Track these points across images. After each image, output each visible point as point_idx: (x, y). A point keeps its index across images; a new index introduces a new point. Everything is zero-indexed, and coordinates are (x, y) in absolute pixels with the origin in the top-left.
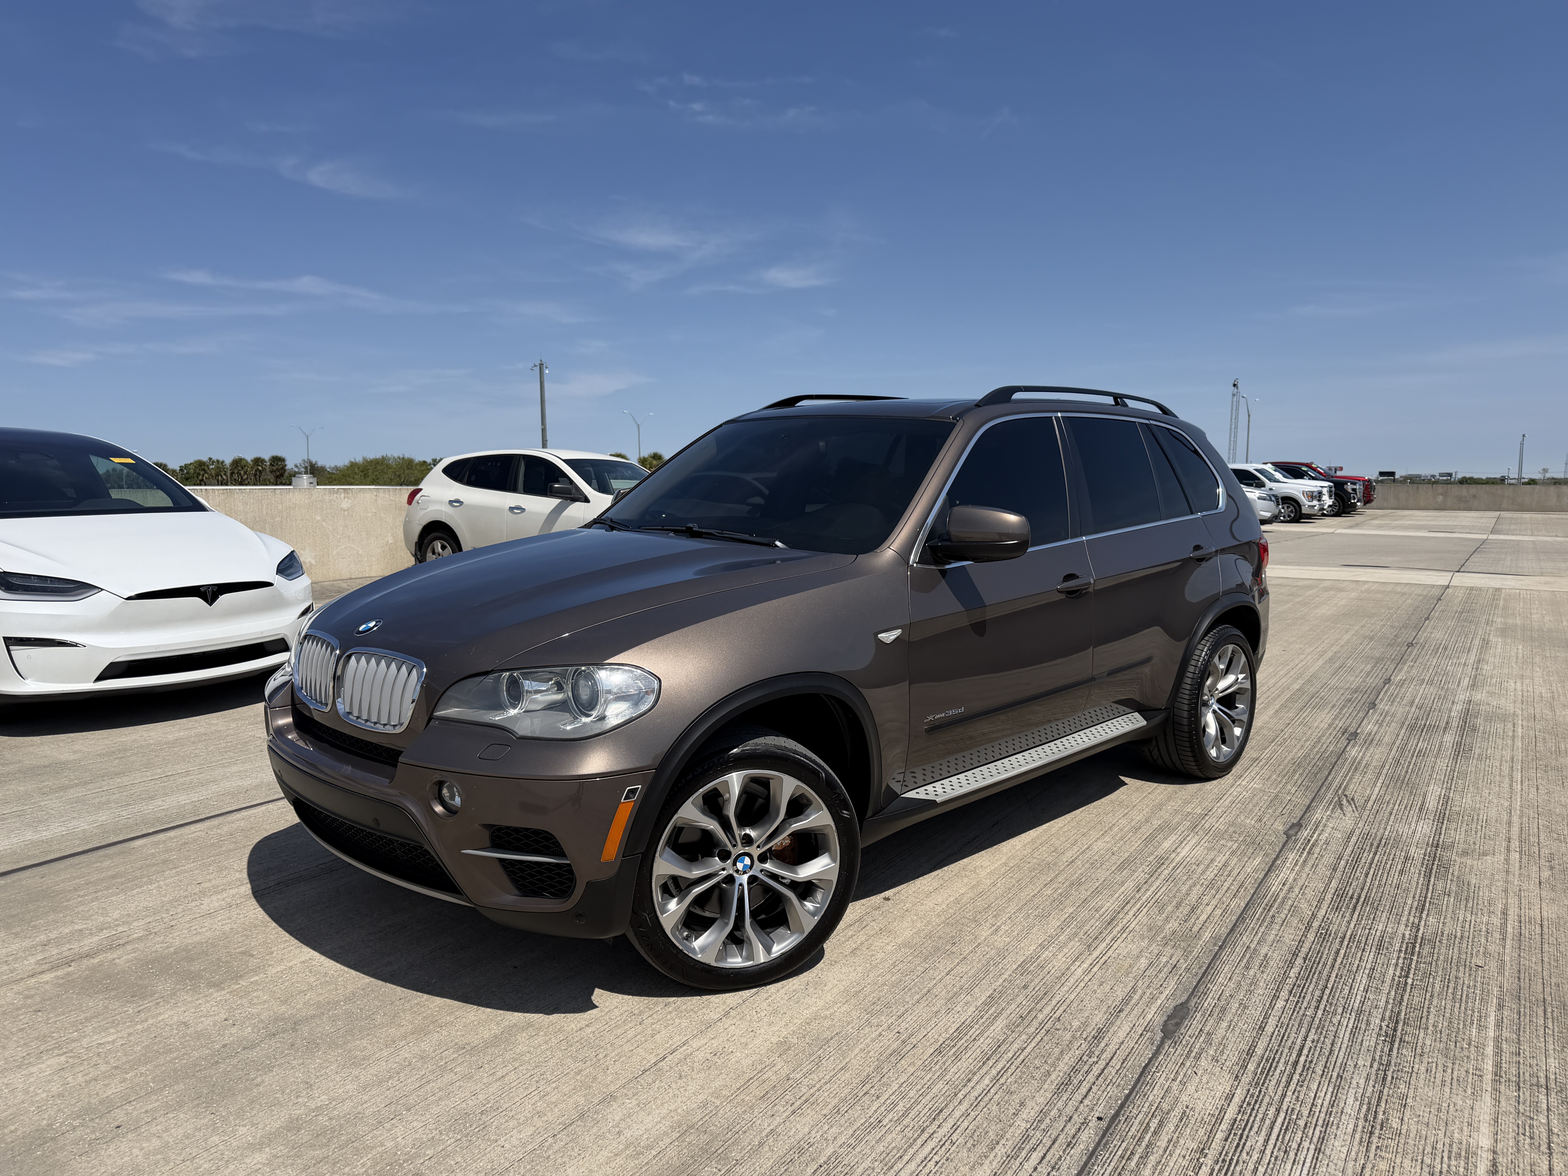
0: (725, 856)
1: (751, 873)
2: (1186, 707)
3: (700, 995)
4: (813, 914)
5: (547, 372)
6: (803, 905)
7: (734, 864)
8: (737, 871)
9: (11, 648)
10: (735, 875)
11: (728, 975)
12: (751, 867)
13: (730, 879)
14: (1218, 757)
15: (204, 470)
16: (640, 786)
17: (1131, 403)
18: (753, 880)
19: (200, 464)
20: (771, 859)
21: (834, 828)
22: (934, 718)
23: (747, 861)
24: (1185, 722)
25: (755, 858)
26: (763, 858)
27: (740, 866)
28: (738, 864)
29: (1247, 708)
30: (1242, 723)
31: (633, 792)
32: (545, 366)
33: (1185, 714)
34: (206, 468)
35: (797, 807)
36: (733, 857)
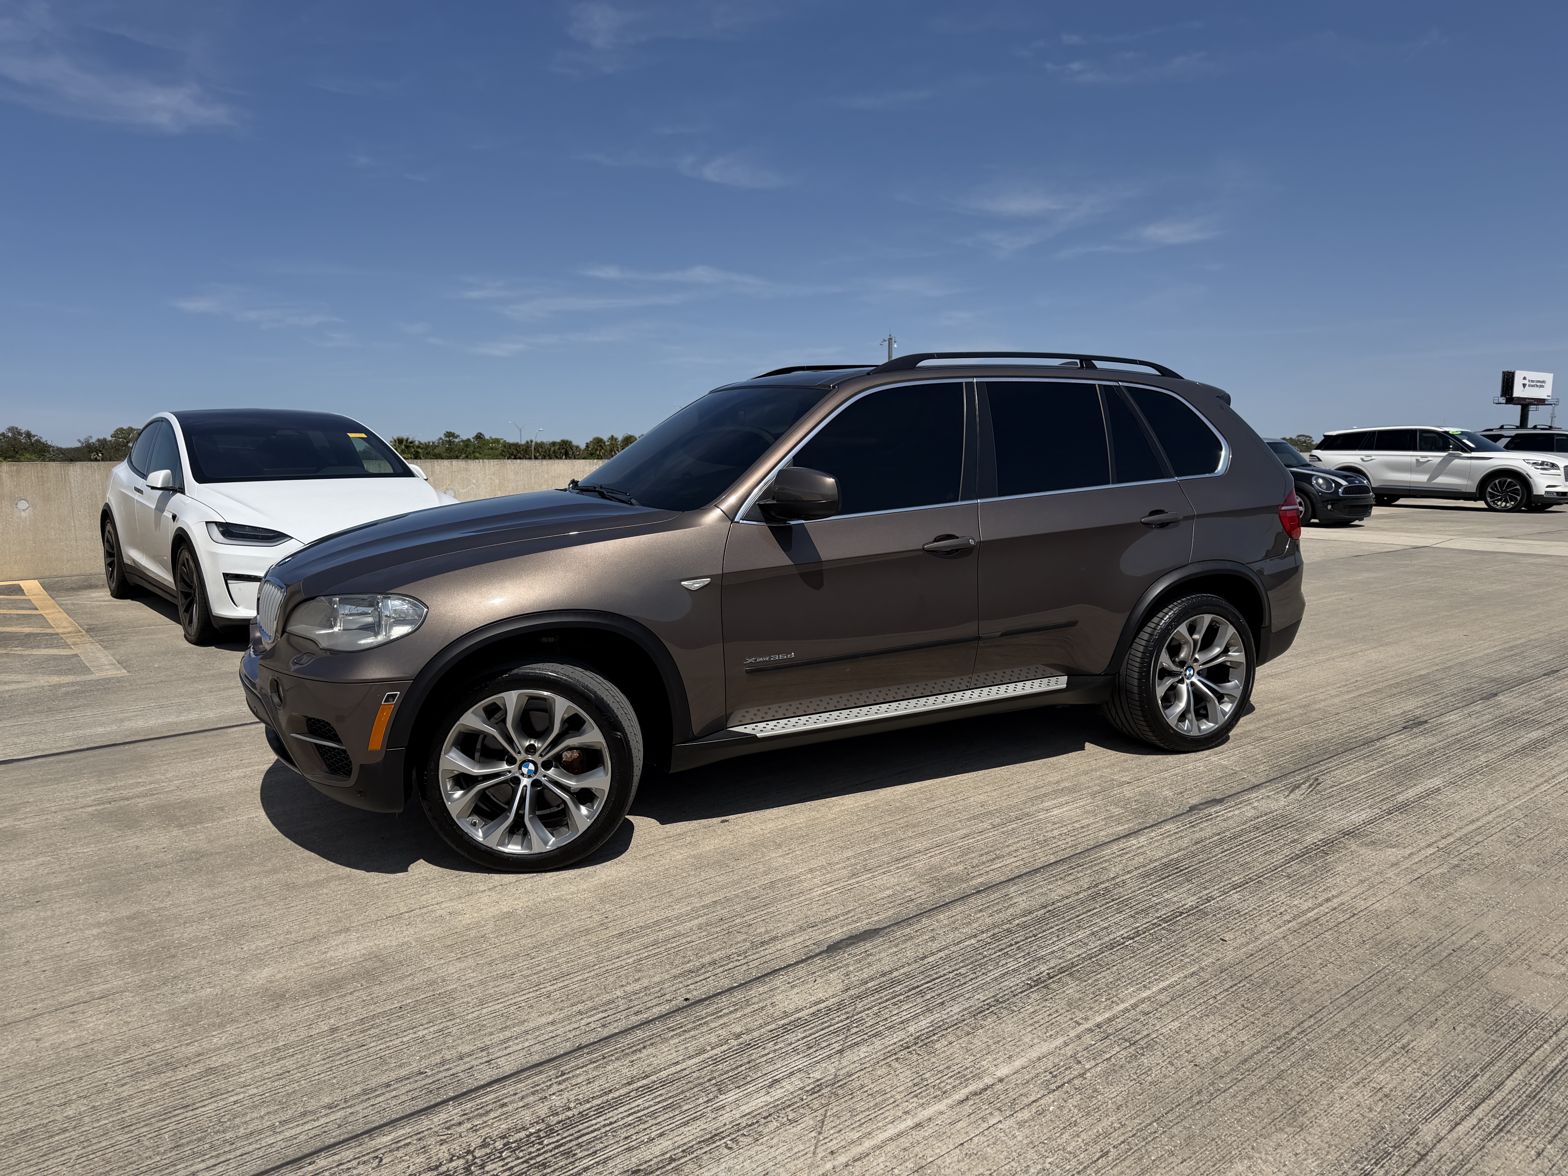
0: (511, 761)
1: (535, 778)
2: (1136, 675)
3: (489, 873)
4: (588, 817)
5: (895, 346)
6: (579, 809)
7: (520, 768)
8: (523, 774)
9: (229, 581)
10: (521, 777)
11: (508, 858)
12: (536, 772)
13: (516, 781)
14: (1188, 731)
15: (601, 446)
16: (399, 693)
17: (1098, 364)
18: (536, 783)
19: (598, 442)
20: (556, 767)
21: (605, 745)
22: (755, 660)
23: (531, 767)
24: (1136, 690)
25: (539, 765)
26: (547, 765)
27: (525, 770)
28: (523, 769)
29: (1241, 683)
30: (1233, 698)
31: (394, 696)
32: (893, 340)
33: (1136, 682)
34: (603, 444)
35: (573, 725)
36: (518, 763)
